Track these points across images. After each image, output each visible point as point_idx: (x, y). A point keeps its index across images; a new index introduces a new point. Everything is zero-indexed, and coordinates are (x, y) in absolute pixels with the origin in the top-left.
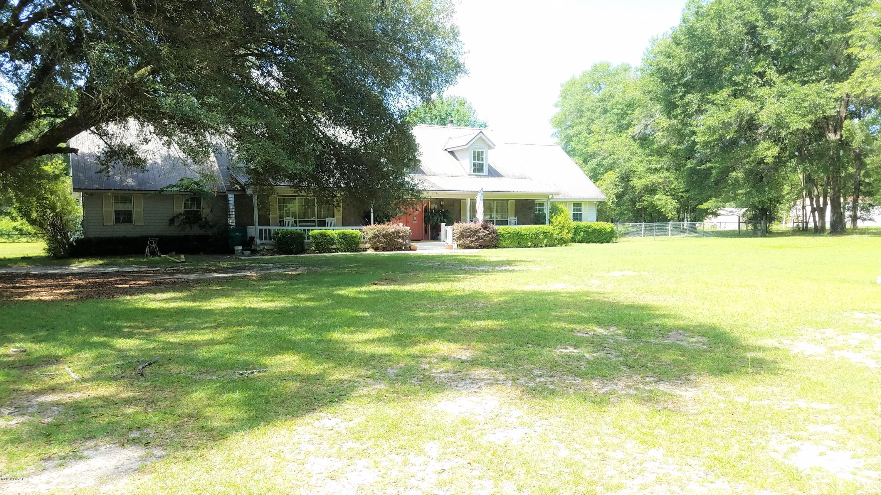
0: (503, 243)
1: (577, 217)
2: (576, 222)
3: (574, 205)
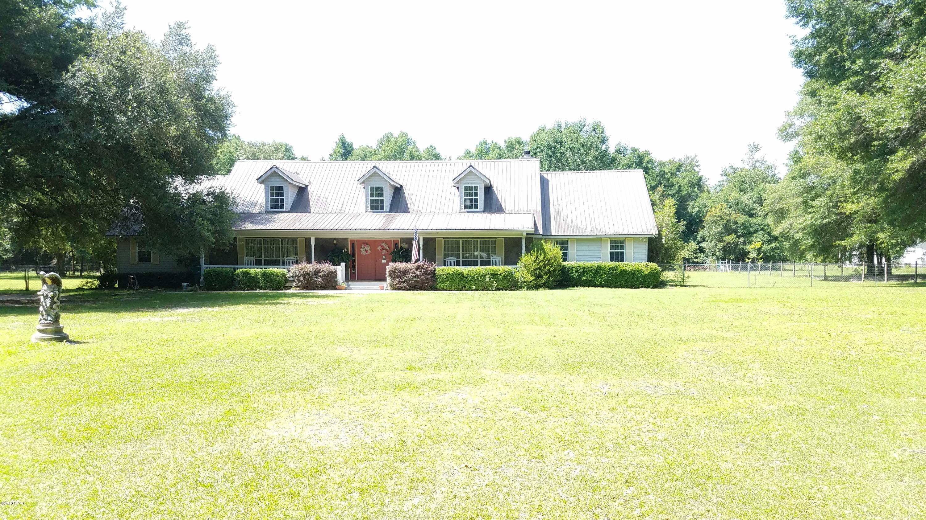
0: (440, 285)
1: (617, 256)
2: (614, 263)
3: (612, 242)
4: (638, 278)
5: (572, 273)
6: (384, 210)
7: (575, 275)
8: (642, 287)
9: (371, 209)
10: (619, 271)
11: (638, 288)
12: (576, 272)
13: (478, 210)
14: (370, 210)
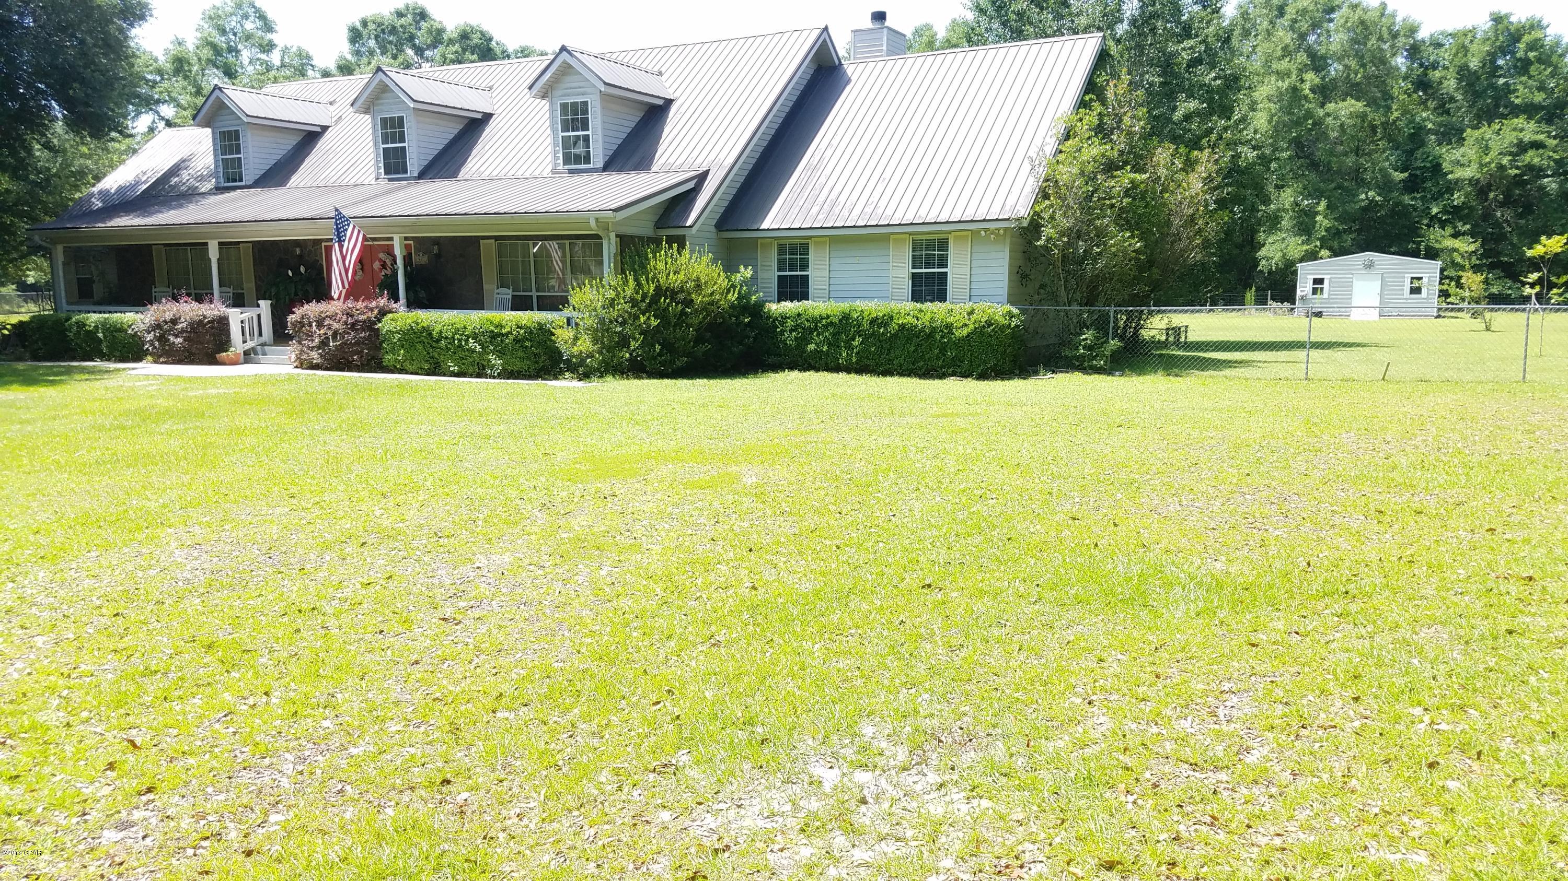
1: (930, 285)
4: (943, 349)
5: (782, 332)
6: (409, 175)
7: (790, 338)
8: (953, 374)
9: (386, 174)
10: (894, 327)
11: (942, 376)
12: (791, 331)
13: (591, 166)
14: (383, 176)
